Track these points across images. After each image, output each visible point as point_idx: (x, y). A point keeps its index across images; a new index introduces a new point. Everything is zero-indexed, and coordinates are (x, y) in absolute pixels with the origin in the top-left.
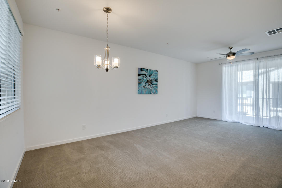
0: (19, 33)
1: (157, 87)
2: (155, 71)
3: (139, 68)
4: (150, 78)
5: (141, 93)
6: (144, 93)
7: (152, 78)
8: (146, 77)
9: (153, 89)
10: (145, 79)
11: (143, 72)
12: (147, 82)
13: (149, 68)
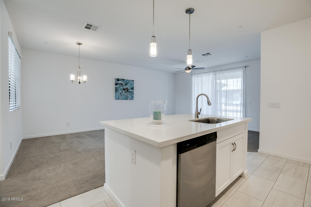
0: (19, 57)
1: (133, 94)
2: (131, 81)
3: (116, 79)
4: (126, 87)
5: (118, 99)
6: (121, 99)
7: (128, 86)
8: (122, 86)
9: (129, 96)
10: (121, 87)
11: (120, 82)
12: (123, 90)
13: (125, 79)
